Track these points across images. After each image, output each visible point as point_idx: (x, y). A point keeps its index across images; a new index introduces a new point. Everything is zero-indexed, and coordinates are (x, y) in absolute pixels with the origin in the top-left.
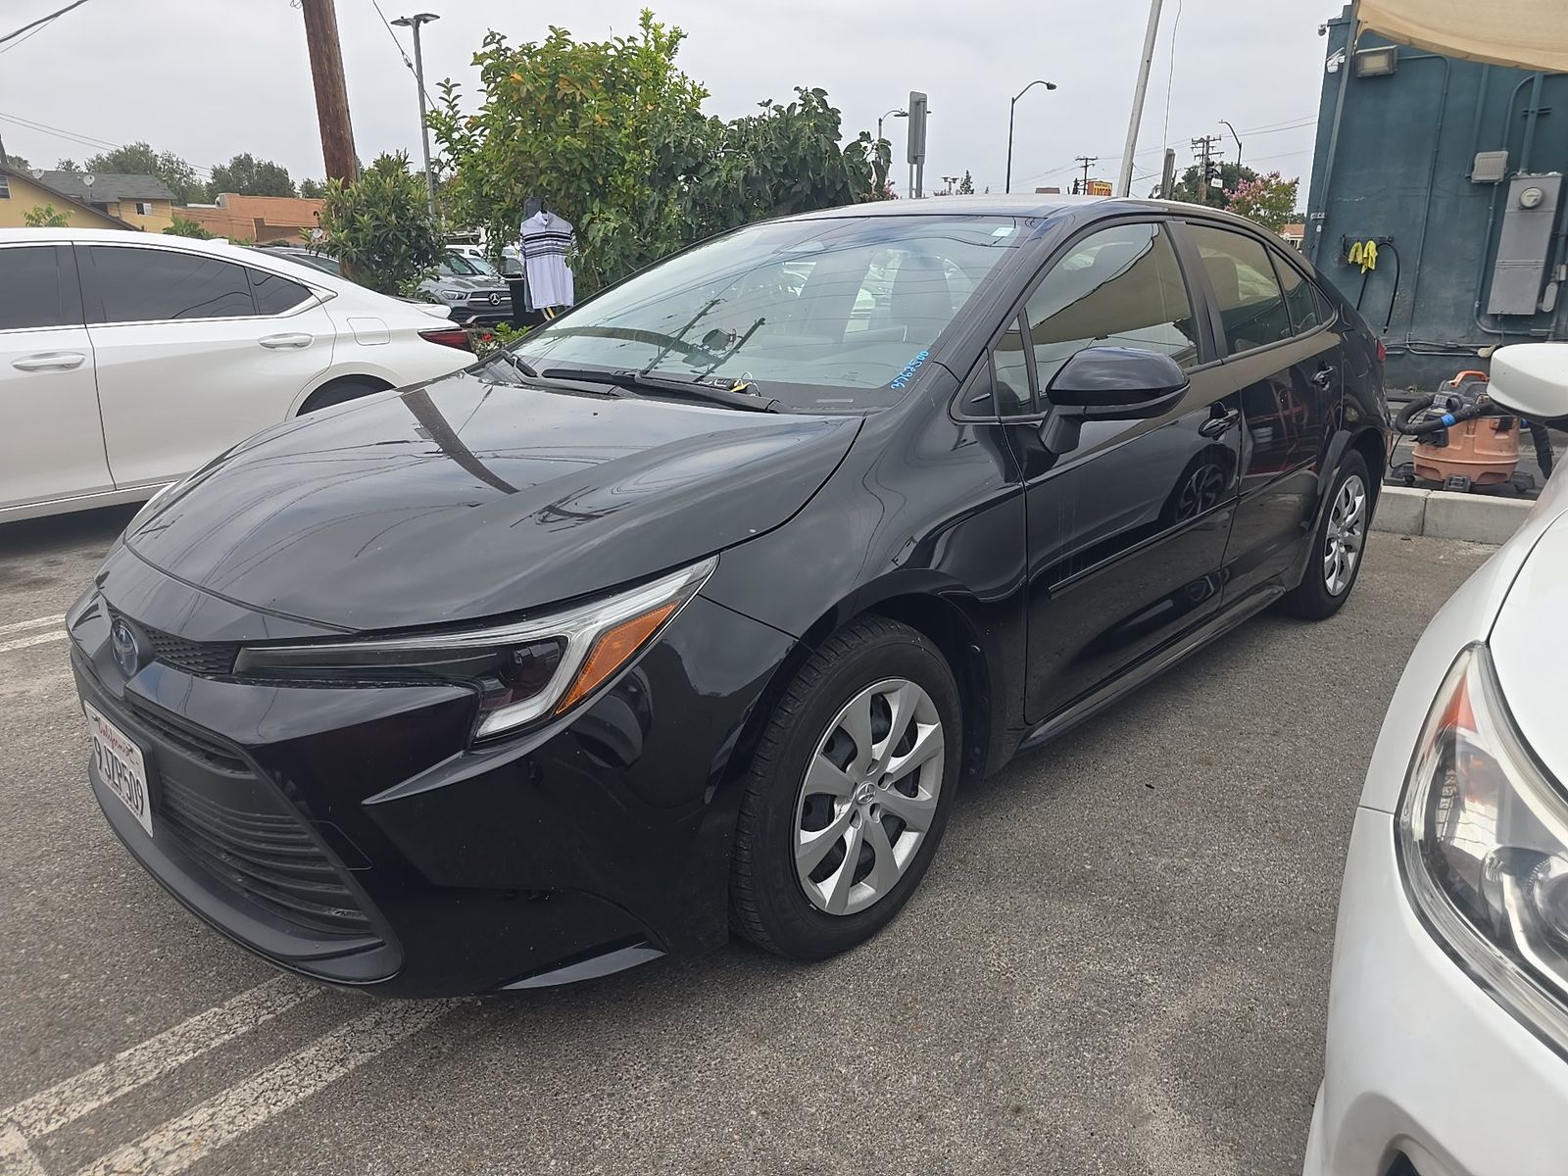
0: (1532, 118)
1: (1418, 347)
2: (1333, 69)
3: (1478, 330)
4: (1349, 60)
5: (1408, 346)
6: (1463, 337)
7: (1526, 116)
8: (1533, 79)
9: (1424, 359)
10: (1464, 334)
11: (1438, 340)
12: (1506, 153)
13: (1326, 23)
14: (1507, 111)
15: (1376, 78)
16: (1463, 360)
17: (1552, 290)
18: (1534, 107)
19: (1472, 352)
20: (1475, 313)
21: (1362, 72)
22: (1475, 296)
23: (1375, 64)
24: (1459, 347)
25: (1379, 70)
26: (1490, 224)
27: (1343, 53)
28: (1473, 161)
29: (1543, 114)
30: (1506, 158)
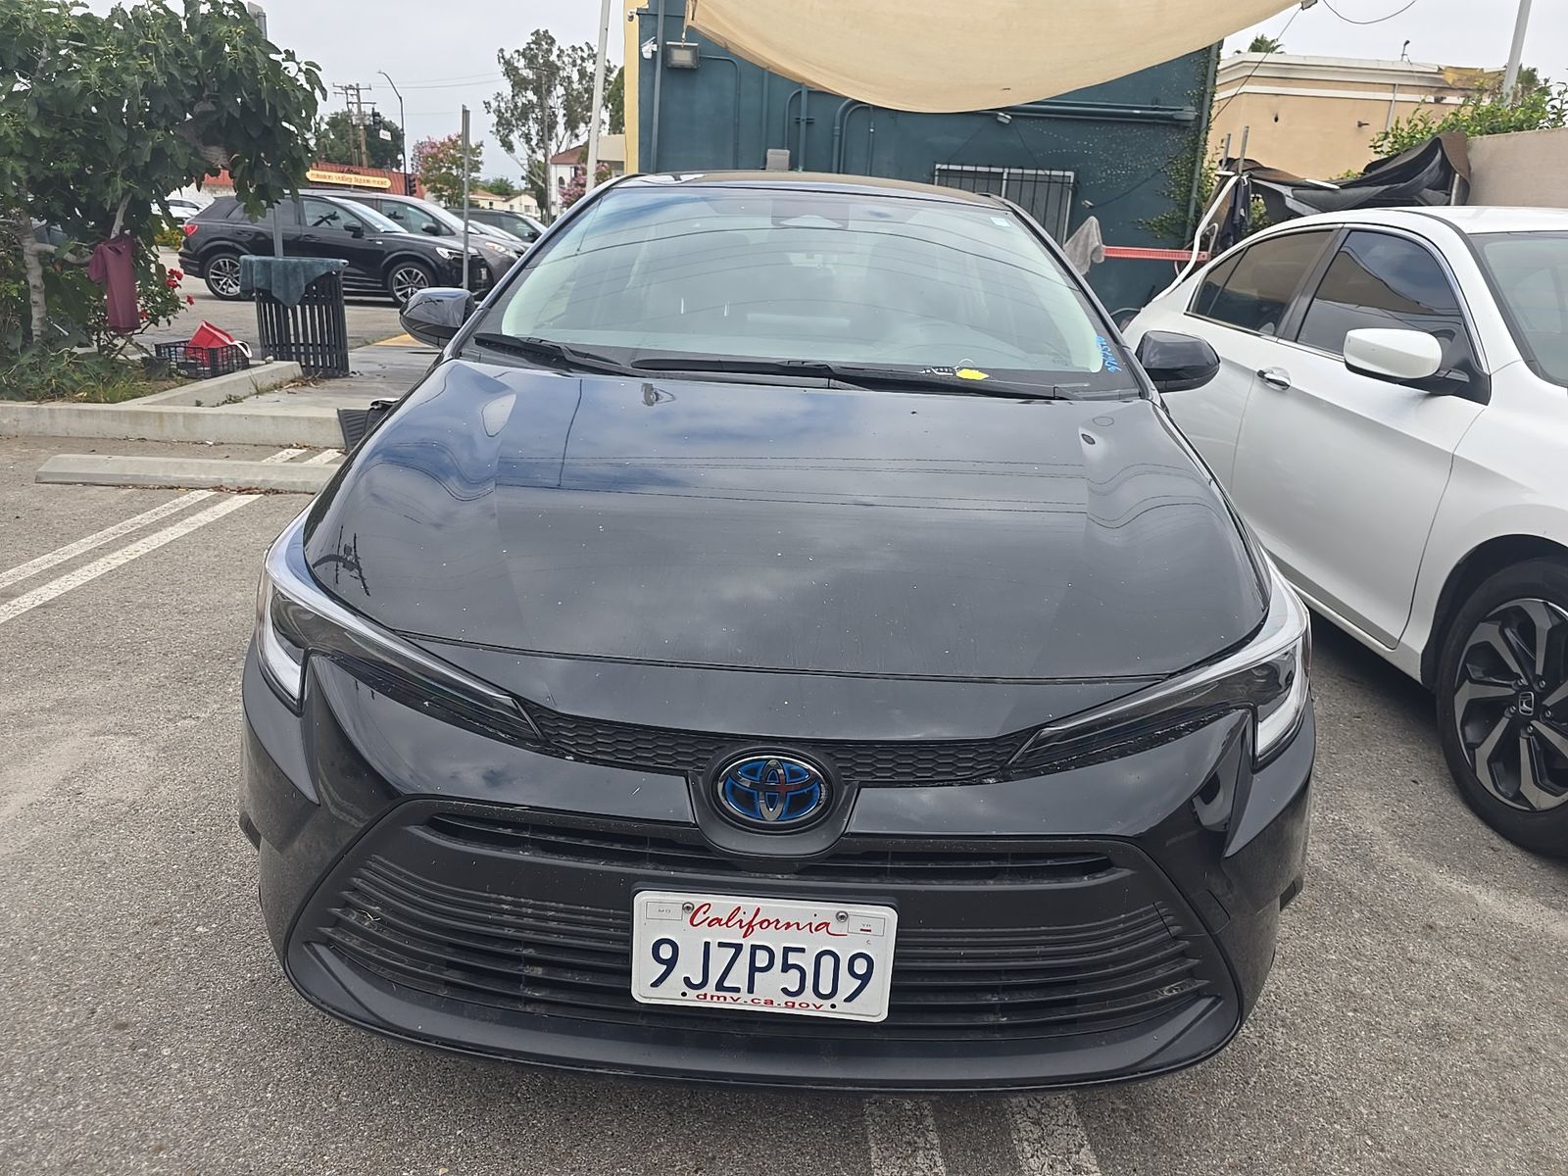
0: (803, 125)
2: (648, 55)
4: (660, 49)
7: (799, 123)
8: (800, 92)
12: (788, 152)
13: (635, 11)
14: (784, 113)
15: (682, 70)
18: (803, 117)
21: (673, 62)
23: (682, 57)
25: (686, 63)
27: (655, 42)
28: (766, 155)
29: (809, 122)
30: (788, 157)
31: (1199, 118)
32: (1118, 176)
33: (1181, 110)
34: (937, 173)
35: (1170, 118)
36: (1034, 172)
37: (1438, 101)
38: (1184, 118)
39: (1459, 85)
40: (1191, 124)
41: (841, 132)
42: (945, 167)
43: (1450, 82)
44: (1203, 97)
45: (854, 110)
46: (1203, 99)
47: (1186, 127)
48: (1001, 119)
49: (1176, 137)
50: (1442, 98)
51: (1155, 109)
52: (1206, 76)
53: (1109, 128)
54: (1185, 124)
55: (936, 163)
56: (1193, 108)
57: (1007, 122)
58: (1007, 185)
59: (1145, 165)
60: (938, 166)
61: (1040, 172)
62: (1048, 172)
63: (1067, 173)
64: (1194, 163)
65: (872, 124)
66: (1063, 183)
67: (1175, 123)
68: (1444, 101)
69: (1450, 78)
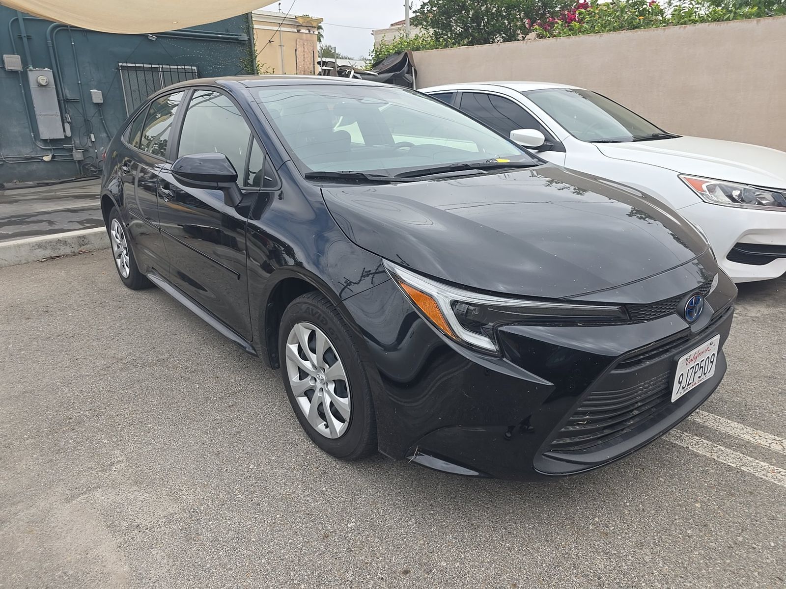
0: (25, 40)
1: (9, 159)
3: (37, 147)
5: (4, 159)
6: (32, 152)
7: (22, 38)
8: (18, 19)
9: (15, 165)
10: (32, 150)
11: (19, 155)
12: (18, 56)
14: (9, 32)
16: (36, 164)
17: (67, 126)
18: (24, 34)
19: (40, 159)
20: (34, 139)
22: (30, 130)
24: (32, 157)
26: (24, 93)
28: (2, 59)
29: (29, 38)
30: (20, 59)
31: (249, 39)
32: (218, 69)
33: (241, 35)
34: (120, 68)
35: (236, 39)
36: (176, 67)
37: (298, 31)
38: (243, 39)
39: (304, 24)
40: (247, 42)
41: (53, 44)
42: (125, 64)
43: (301, 23)
44: (249, 29)
45: (58, 31)
46: (249, 30)
47: (244, 44)
48: (150, 38)
49: (241, 49)
50: (300, 30)
51: (228, 35)
52: (248, 19)
53: (208, 44)
54: (244, 42)
55: (118, 62)
56: (245, 35)
57: (154, 40)
58: (163, 75)
59: (230, 63)
60: (120, 64)
61: (179, 67)
62: (183, 67)
63: (193, 68)
64: (252, 62)
65: (72, 40)
66: (192, 73)
67: (239, 42)
68: (301, 32)
69: (300, 21)
